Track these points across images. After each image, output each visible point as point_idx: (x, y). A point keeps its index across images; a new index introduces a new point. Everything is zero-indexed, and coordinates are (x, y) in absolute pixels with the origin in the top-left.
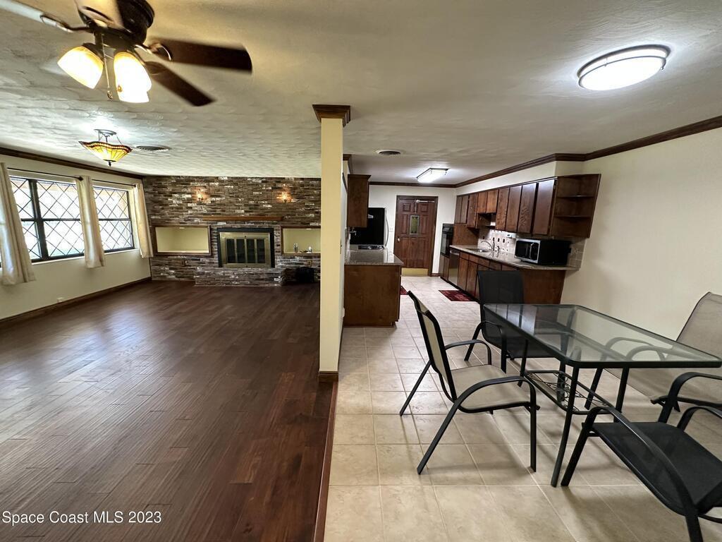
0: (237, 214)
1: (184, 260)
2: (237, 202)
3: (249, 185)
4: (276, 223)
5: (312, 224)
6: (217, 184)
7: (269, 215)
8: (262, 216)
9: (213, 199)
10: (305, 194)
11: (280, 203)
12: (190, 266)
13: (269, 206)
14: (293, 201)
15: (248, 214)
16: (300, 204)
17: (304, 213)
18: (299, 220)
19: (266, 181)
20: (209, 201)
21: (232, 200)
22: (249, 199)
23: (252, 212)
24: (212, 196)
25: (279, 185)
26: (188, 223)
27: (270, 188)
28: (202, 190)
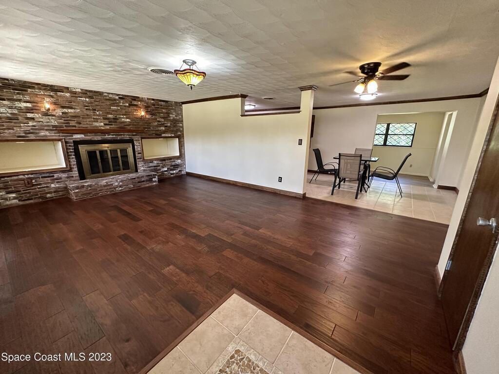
0: (97, 127)
1: (31, 179)
2: (94, 115)
3: (106, 100)
4: (136, 135)
5: (163, 135)
6: (68, 95)
7: (128, 128)
8: (123, 129)
9: (65, 110)
10: (156, 112)
11: (137, 118)
12: (40, 184)
13: (128, 120)
14: (147, 117)
15: (108, 127)
16: (153, 119)
17: (157, 126)
18: (154, 132)
19: (123, 97)
20: (59, 112)
21: (88, 112)
22: (109, 113)
23: (112, 125)
24: (63, 107)
25: (135, 103)
26: (32, 137)
27: (127, 105)
28: (48, 100)
